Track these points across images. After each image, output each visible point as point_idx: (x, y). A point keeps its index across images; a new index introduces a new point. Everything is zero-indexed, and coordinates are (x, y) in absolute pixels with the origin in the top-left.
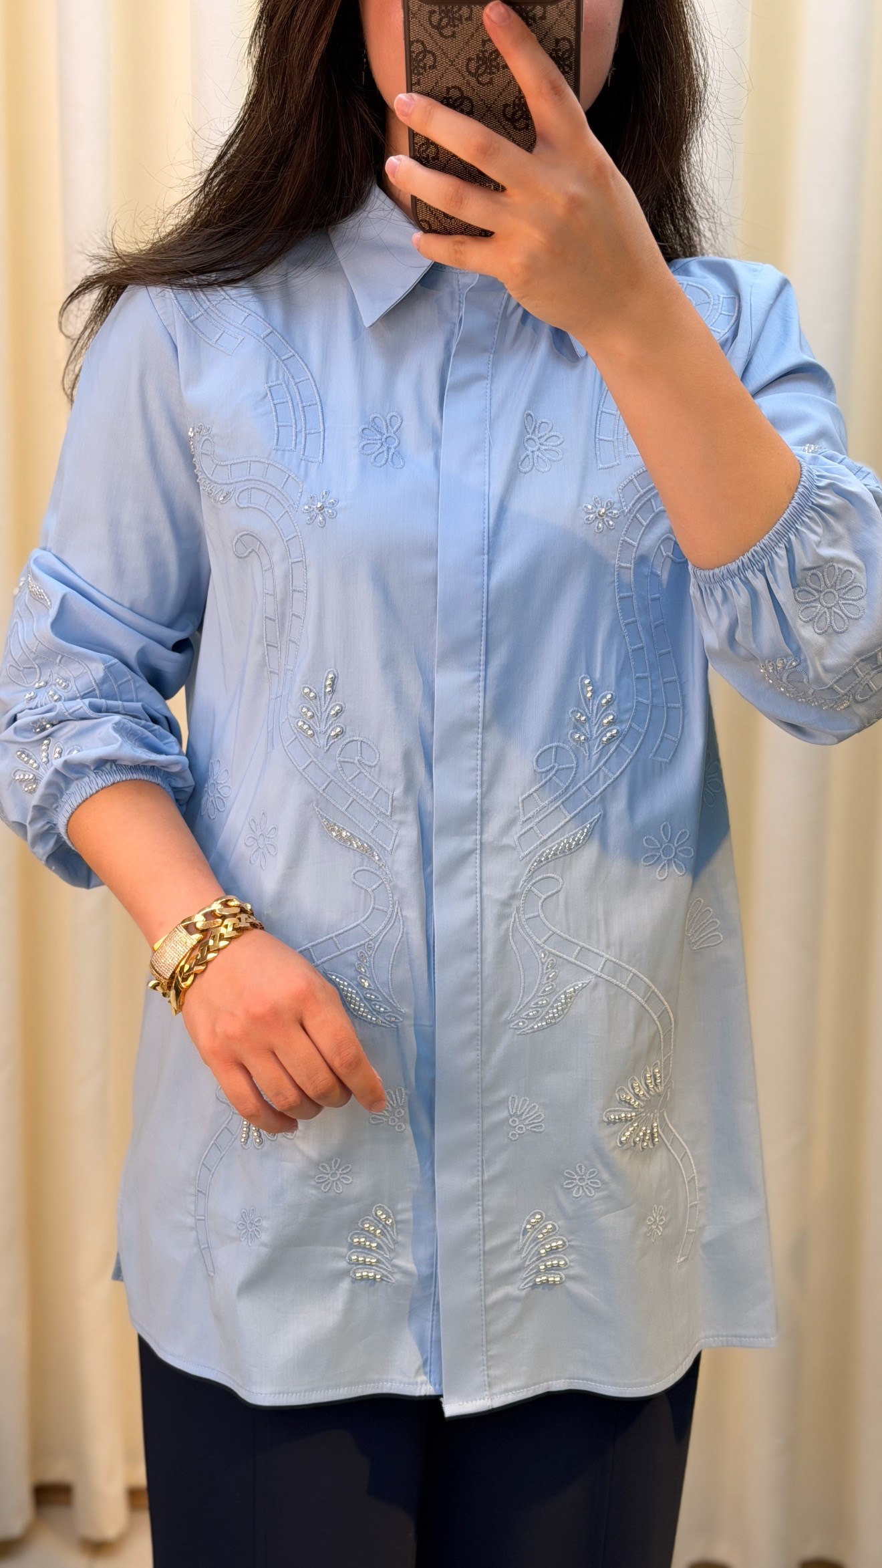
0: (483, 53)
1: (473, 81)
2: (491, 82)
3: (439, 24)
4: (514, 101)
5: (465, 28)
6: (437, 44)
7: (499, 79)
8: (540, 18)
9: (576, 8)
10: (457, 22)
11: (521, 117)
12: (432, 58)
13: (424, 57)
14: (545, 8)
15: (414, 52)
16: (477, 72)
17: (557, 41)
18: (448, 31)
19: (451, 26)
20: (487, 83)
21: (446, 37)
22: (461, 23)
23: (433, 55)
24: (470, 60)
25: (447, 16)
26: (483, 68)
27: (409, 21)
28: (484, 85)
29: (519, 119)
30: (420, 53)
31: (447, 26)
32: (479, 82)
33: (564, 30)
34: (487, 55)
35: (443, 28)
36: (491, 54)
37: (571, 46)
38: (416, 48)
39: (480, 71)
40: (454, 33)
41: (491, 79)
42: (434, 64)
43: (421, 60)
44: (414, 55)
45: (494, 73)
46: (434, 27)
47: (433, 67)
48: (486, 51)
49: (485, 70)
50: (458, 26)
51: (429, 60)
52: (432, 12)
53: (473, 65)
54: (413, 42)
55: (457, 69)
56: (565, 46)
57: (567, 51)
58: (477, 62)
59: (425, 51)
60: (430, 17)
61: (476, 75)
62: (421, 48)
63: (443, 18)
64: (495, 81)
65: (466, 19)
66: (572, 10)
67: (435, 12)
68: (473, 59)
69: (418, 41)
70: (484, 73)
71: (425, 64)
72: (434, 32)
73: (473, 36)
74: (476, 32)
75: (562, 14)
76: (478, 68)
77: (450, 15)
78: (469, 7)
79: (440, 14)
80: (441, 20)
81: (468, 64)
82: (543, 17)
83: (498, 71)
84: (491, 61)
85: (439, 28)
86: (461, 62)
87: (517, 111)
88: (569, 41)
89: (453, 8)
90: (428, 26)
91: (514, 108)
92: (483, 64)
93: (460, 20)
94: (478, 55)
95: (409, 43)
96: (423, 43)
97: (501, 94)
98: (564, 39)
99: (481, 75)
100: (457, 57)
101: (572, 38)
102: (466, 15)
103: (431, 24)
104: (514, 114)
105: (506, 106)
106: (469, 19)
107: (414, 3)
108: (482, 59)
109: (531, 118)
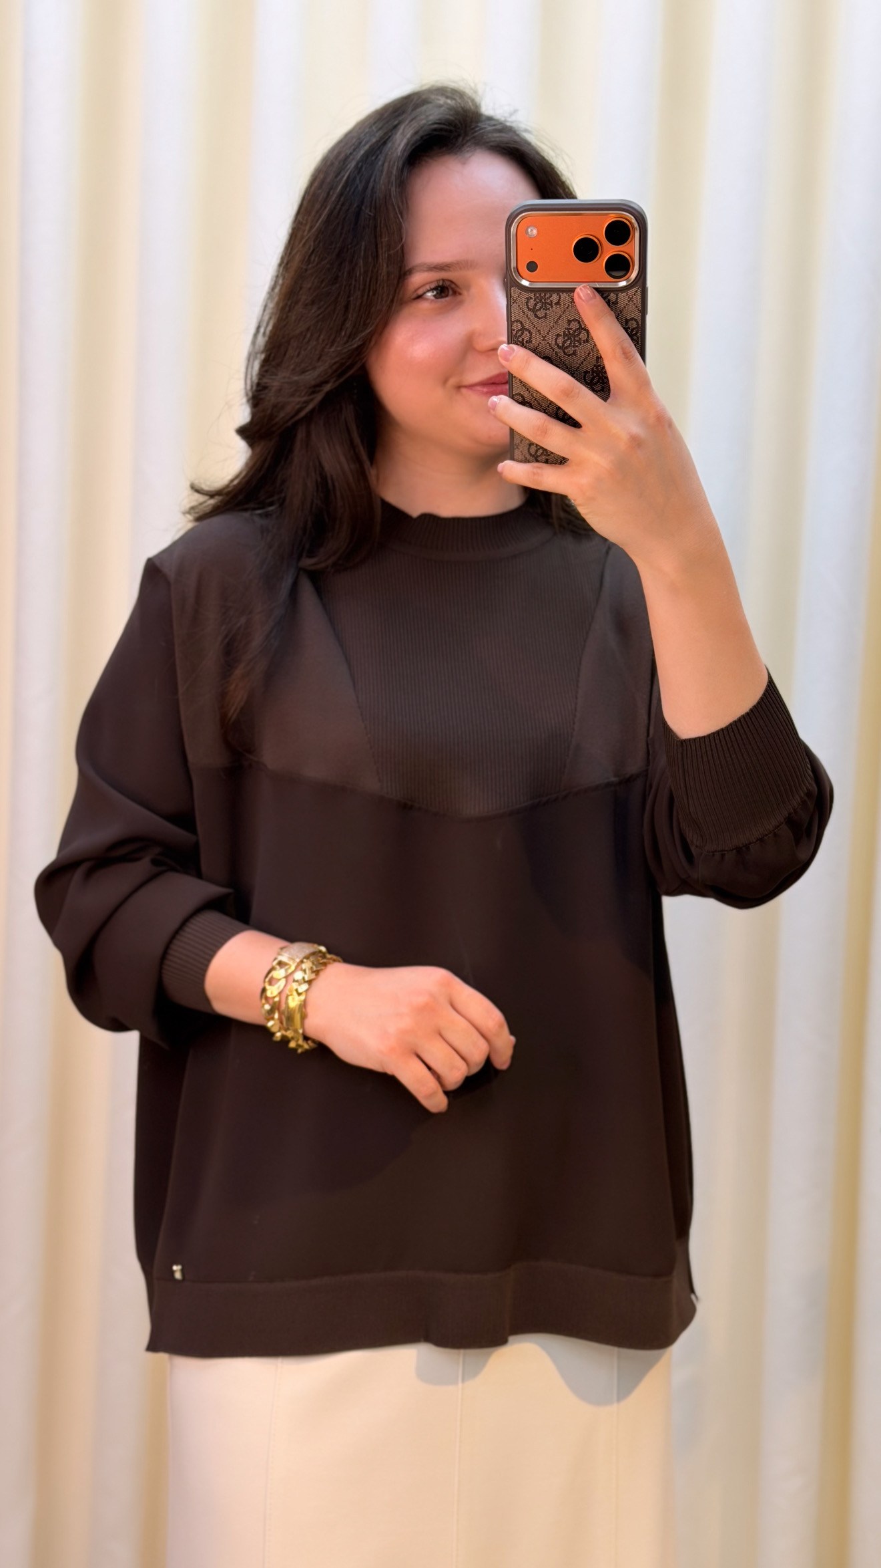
0: (569, 332)
1: (561, 353)
2: (574, 353)
3: (534, 308)
4: (593, 369)
5: (554, 311)
6: (532, 324)
7: (582, 350)
8: (613, 303)
9: (642, 294)
10: (548, 306)
11: (598, 381)
12: (528, 335)
13: (522, 334)
14: (617, 296)
15: (514, 330)
16: (563, 345)
17: (627, 321)
18: (541, 314)
19: (544, 309)
20: (571, 355)
21: (539, 318)
22: (552, 307)
23: (530, 332)
24: (558, 335)
25: (541, 301)
26: (569, 342)
27: (511, 306)
28: (569, 356)
29: (596, 384)
30: (519, 330)
31: (541, 308)
32: (564, 352)
33: (632, 312)
34: (571, 332)
35: (537, 310)
36: (575, 331)
37: (638, 325)
38: (517, 326)
39: (566, 345)
40: (546, 314)
41: (575, 351)
42: (530, 338)
43: (520, 336)
44: (514, 332)
45: (577, 346)
46: (530, 310)
47: (530, 341)
48: (571, 329)
49: (571, 343)
50: (549, 309)
51: (526, 336)
52: (529, 299)
53: (560, 340)
54: (514, 322)
55: (548, 343)
56: (633, 324)
57: (634, 329)
58: (564, 338)
59: (523, 329)
60: (527, 303)
61: (563, 348)
62: (520, 326)
63: (538, 303)
64: (578, 352)
65: (555, 304)
66: (639, 297)
67: (531, 298)
68: (561, 335)
69: (517, 321)
70: (569, 346)
71: (523, 339)
72: (530, 314)
73: (561, 316)
74: (564, 313)
75: (631, 300)
76: (564, 342)
77: (543, 301)
78: (558, 295)
79: (535, 300)
80: (536, 305)
81: (556, 339)
82: (616, 303)
83: (580, 345)
84: (574, 337)
85: (534, 310)
86: (551, 339)
87: (595, 377)
88: (637, 322)
89: (545, 295)
90: (526, 310)
91: (592, 374)
92: (568, 339)
93: (551, 305)
94: (564, 332)
95: (510, 322)
96: (521, 323)
97: (582, 363)
98: (632, 319)
99: (567, 348)
100: (548, 333)
101: (639, 318)
102: (556, 301)
103: (528, 307)
104: (593, 379)
105: (586, 372)
106: (558, 303)
107: (515, 292)
108: (568, 335)
109: (607, 378)
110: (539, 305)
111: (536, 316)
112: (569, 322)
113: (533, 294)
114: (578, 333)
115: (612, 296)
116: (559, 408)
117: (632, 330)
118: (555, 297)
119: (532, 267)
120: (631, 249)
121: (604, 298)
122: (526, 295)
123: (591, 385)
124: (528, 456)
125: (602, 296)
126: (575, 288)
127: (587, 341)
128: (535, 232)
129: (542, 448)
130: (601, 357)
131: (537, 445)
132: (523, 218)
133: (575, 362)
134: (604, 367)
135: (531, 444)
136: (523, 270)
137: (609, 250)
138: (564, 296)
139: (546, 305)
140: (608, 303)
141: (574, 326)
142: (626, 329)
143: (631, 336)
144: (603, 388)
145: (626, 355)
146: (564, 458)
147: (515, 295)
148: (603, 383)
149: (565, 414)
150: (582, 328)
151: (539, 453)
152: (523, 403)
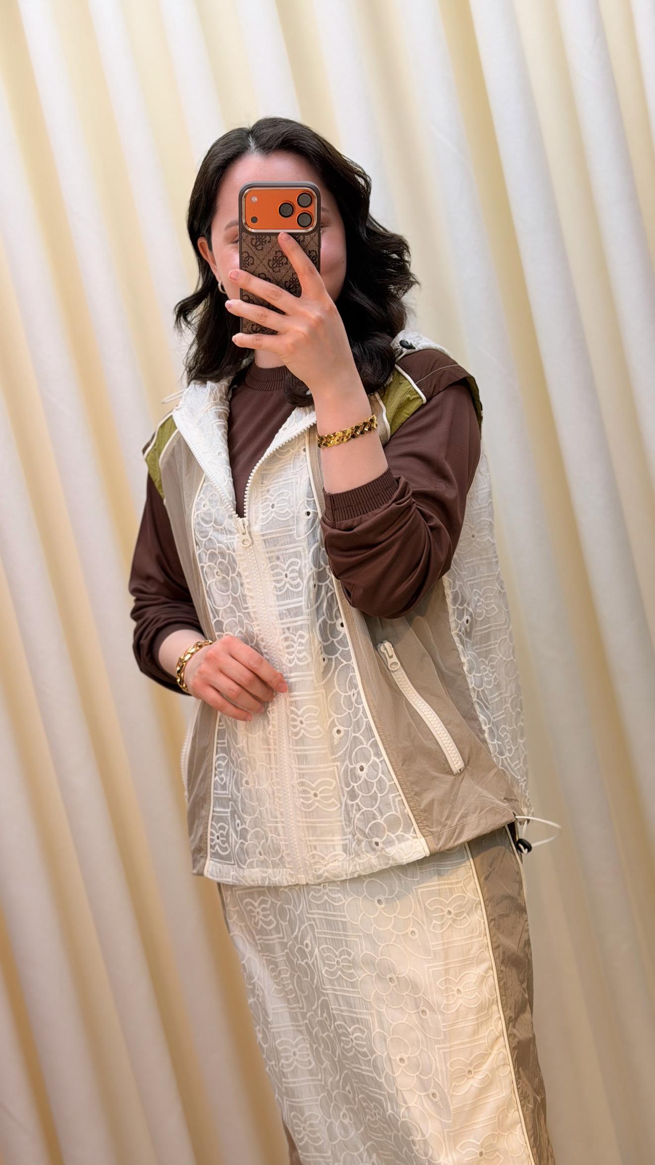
0: (276, 258)
1: (271, 271)
2: (279, 271)
4: (290, 280)
5: (267, 246)
6: (254, 253)
7: (283, 270)
13: (248, 259)
14: (304, 238)
17: (310, 252)
18: (259, 247)
19: (261, 245)
20: (277, 272)
22: (266, 244)
23: (253, 258)
24: (269, 260)
25: (259, 241)
30: (247, 257)
32: (274, 271)
33: (313, 247)
35: (257, 246)
38: (245, 255)
39: (274, 266)
40: (262, 248)
41: (279, 269)
45: (281, 267)
46: (253, 245)
47: (253, 264)
48: (277, 256)
49: (277, 265)
50: (264, 245)
51: (251, 260)
52: (252, 239)
53: (271, 263)
55: (264, 265)
56: (314, 254)
58: (273, 262)
59: (249, 256)
60: (251, 241)
61: (272, 268)
62: (247, 255)
64: (281, 270)
68: (271, 260)
69: (245, 252)
71: (249, 263)
72: (253, 248)
73: (271, 249)
74: (273, 248)
75: (312, 240)
76: (273, 264)
77: (261, 240)
78: (270, 237)
79: (256, 239)
80: (256, 243)
81: (268, 263)
84: (279, 261)
85: (255, 246)
86: (265, 262)
87: (291, 284)
88: (315, 251)
89: (262, 237)
90: (251, 246)
91: (289, 283)
92: (275, 262)
93: (265, 242)
94: (273, 258)
95: (241, 253)
96: (248, 253)
97: (284, 276)
98: (313, 251)
99: (275, 268)
100: (264, 259)
102: (268, 240)
104: (290, 286)
105: (286, 282)
106: (269, 242)
107: (244, 234)
108: (275, 260)
109: (299, 285)
110: (258, 244)
111: (257, 249)
112: (276, 252)
113: (255, 237)
114: (281, 259)
115: (301, 238)
116: (269, 304)
117: (313, 257)
118: (268, 237)
119: (254, 220)
120: (313, 209)
121: (295, 239)
122: (251, 237)
123: (288, 289)
124: (251, 332)
125: (293, 237)
126: (278, 234)
127: (286, 263)
128: (256, 199)
129: (260, 325)
130: (295, 273)
131: (257, 324)
132: (249, 191)
133: (279, 276)
134: (297, 278)
135: (254, 324)
136: (250, 223)
137: (299, 210)
138: (273, 237)
139: (262, 243)
140: (299, 242)
141: (279, 254)
142: (309, 257)
143: (313, 261)
144: (296, 291)
145: (312, 272)
146: (274, 331)
147: (244, 238)
148: (296, 288)
149: (274, 307)
150: (284, 256)
151: (259, 329)
152: (249, 301)
